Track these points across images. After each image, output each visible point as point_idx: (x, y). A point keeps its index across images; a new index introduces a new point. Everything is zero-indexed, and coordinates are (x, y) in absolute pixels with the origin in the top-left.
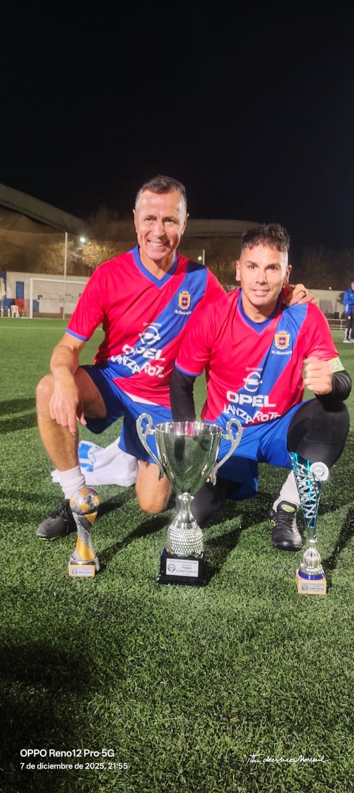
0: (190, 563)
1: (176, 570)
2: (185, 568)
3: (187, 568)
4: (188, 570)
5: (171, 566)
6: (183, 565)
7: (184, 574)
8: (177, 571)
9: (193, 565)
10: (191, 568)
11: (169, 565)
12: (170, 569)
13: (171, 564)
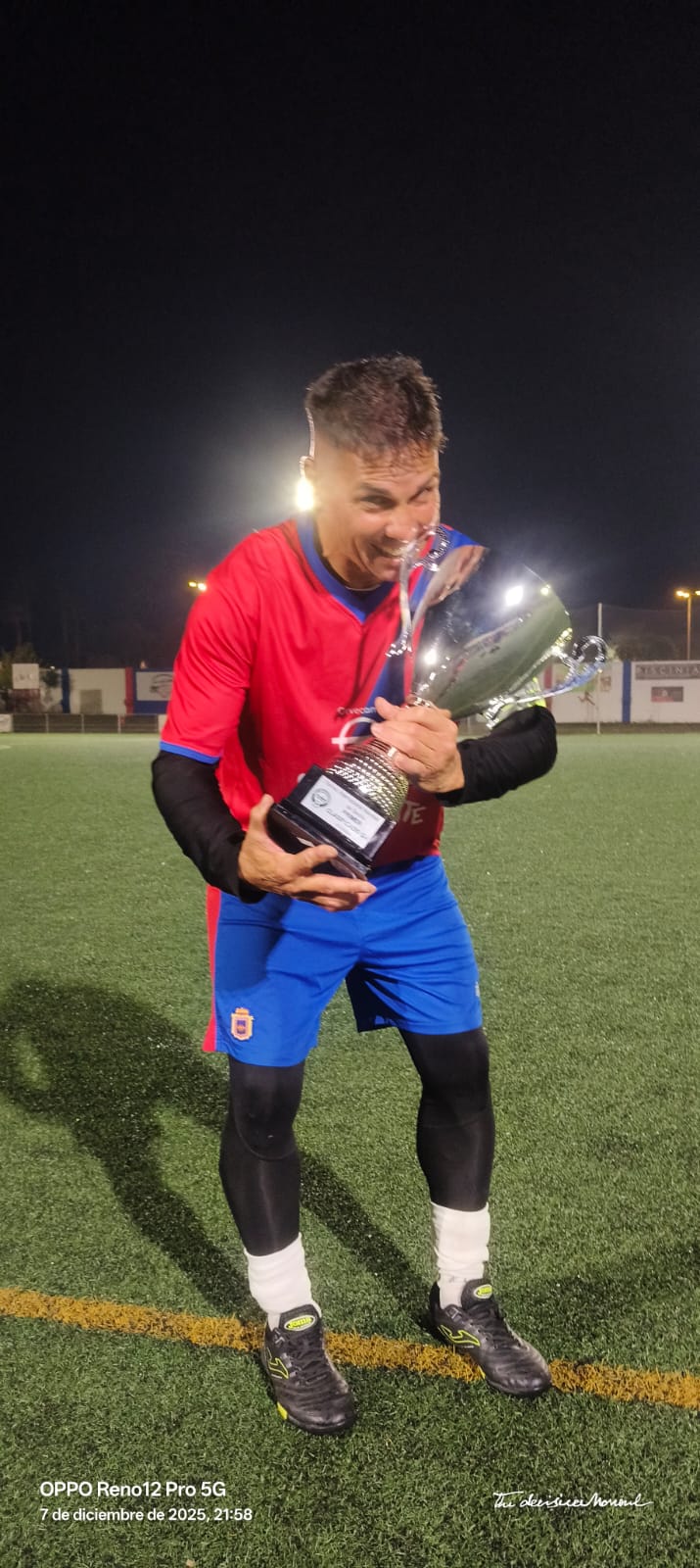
0: (366, 811)
1: (326, 807)
2: (348, 814)
3: (353, 818)
4: (352, 822)
5: (322, 795)
6: (349, 808)
7: (338, 825)
8: (329, 812)
9: (369, 819)
10: (360, 823)
11: (319, 791)
12: (316, 798)
13: (325, 791)
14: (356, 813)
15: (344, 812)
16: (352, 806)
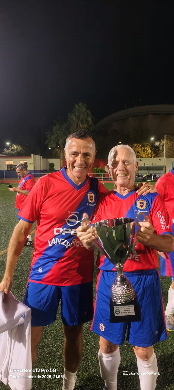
0: (129, 307)
1: (120, 313)
3: (127, 310)
5: (117, 311)
7: (126, 314)
8: (122, 313)
10: (130, 310)
11: (116, 310)
12: (117, 313)
13: (117, 310)
14: (127, 309)
15: (124, 310)
16: (125, 308)
